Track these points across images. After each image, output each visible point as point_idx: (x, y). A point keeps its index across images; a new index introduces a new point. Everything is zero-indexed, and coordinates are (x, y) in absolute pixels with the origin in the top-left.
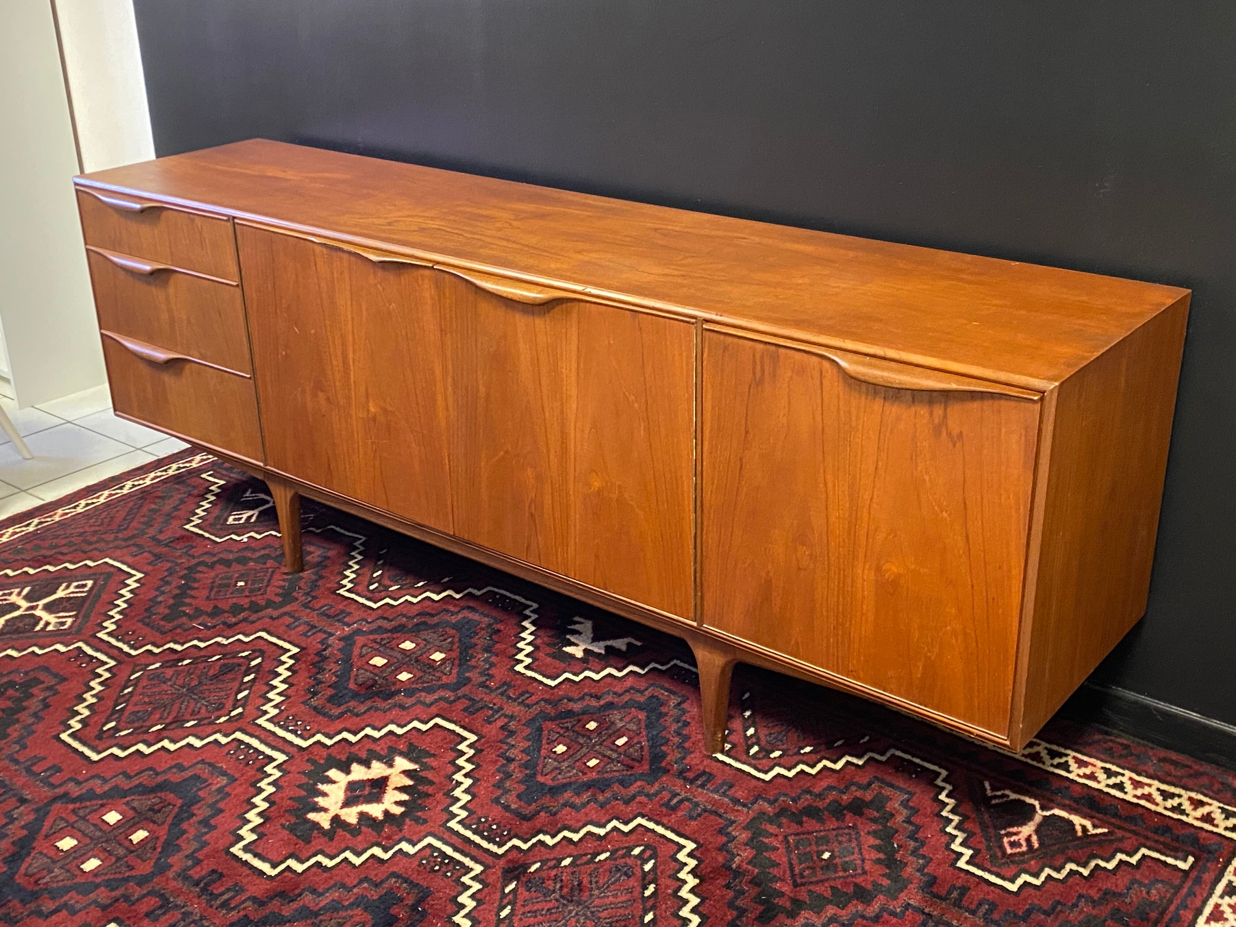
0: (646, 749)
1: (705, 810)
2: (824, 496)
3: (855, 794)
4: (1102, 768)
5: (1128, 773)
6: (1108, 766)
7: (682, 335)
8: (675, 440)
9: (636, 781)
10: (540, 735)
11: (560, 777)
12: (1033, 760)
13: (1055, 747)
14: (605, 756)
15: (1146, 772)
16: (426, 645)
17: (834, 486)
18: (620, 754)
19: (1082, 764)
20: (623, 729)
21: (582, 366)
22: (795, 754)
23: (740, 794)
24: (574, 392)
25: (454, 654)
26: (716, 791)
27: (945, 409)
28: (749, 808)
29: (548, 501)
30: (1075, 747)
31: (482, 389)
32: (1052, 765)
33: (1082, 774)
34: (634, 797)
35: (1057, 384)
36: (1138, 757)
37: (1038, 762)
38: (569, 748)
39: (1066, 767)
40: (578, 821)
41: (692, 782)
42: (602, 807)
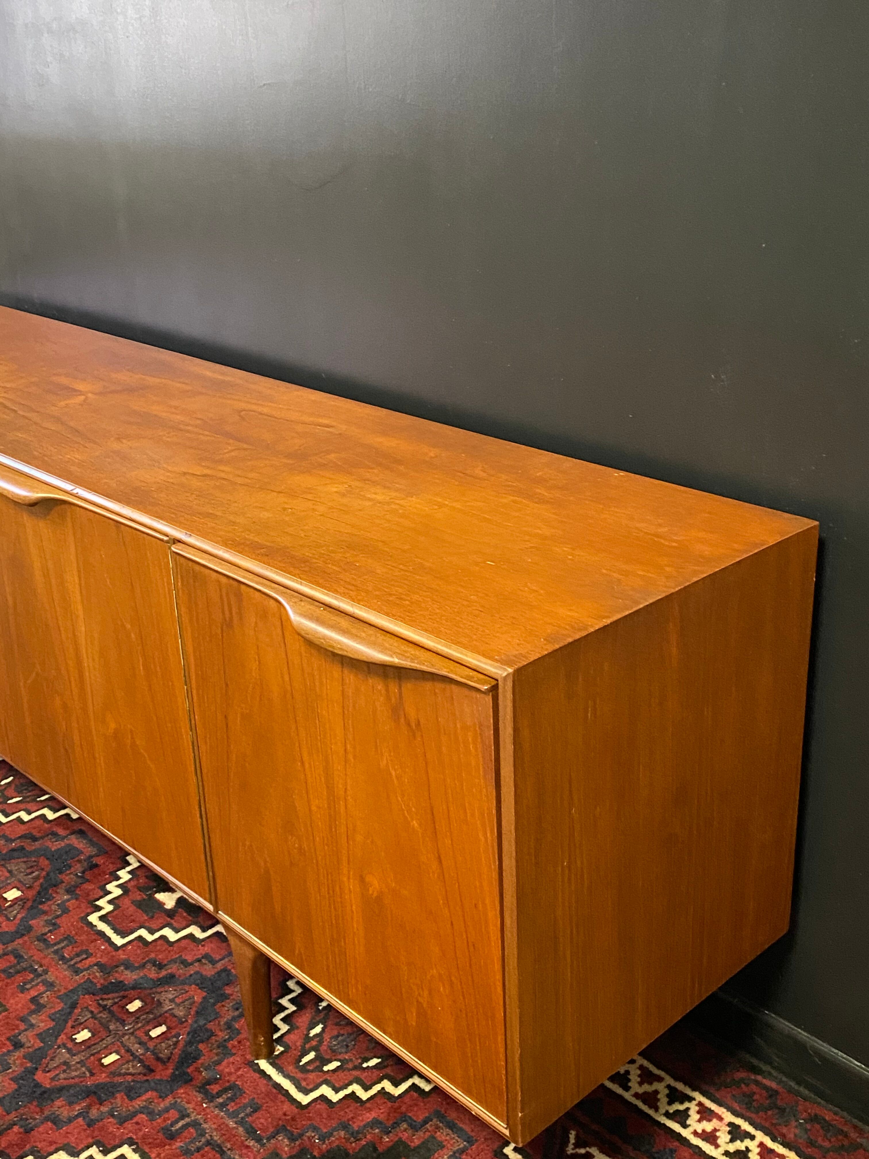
0: (181, 1045)
1: (208, 1143)
2: (302, 777)
3: (401, 1135)
4: (730, 1124)
5: (760, 1136)
6: (739, 1121)
7: (161, 557)
8: (170, 684)
9: (147, 1091)
10: (70, 1013)
11: (62, 1076)
12: (645, 1102)
13: (680, 1086)
14: (128, 1051)
15: (784, 1136)
16: (7, 878)
17: (310, 767)
18: (147, 1049)
19: (705, 1114)
20: (167, 1015)
21: (83, 582)
22: (355, 1068)
23: (261, 1120)
24: (81, 613)
25: (31, 894)
26: (233, 1115)
27: (400, 687)
28: (263, 1145)
29: (76, 738)
30: (705, 1087)
31: (10, 599)
32: (667, 1115)
33: (699, 1131)
34: (134, 1114)
35: (510, 670)
36: (782, 1111)
37: (650, 1107)
38: (93, 1035)
39: (682, 1118)
40: (51, 1143)
41: (211, 1098)
42: (89, 1125)
